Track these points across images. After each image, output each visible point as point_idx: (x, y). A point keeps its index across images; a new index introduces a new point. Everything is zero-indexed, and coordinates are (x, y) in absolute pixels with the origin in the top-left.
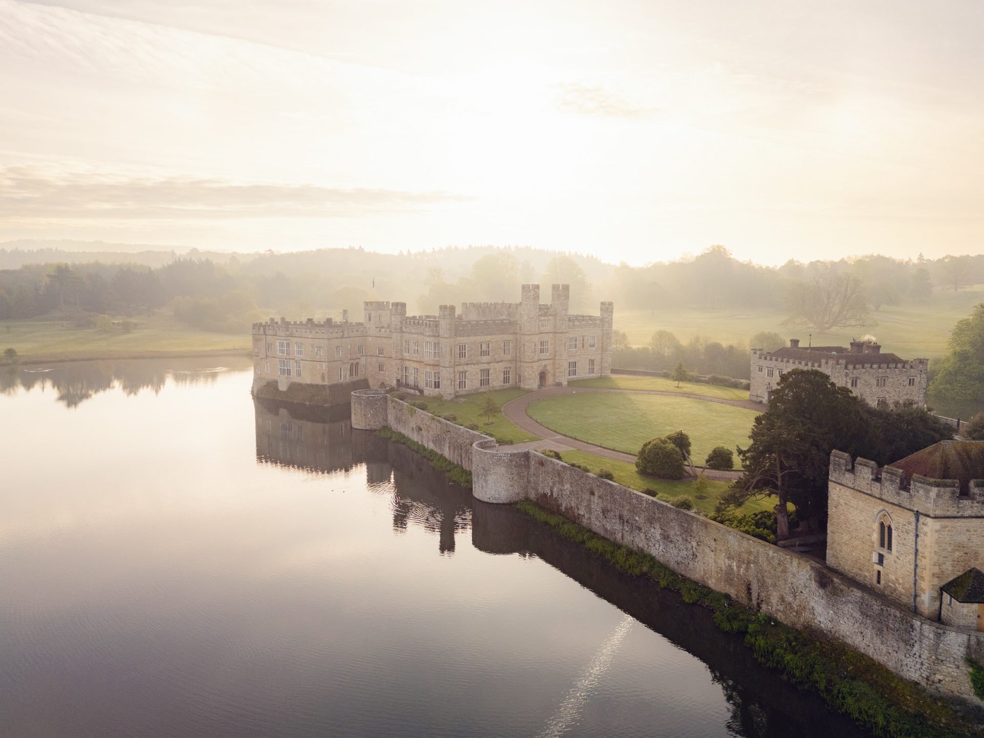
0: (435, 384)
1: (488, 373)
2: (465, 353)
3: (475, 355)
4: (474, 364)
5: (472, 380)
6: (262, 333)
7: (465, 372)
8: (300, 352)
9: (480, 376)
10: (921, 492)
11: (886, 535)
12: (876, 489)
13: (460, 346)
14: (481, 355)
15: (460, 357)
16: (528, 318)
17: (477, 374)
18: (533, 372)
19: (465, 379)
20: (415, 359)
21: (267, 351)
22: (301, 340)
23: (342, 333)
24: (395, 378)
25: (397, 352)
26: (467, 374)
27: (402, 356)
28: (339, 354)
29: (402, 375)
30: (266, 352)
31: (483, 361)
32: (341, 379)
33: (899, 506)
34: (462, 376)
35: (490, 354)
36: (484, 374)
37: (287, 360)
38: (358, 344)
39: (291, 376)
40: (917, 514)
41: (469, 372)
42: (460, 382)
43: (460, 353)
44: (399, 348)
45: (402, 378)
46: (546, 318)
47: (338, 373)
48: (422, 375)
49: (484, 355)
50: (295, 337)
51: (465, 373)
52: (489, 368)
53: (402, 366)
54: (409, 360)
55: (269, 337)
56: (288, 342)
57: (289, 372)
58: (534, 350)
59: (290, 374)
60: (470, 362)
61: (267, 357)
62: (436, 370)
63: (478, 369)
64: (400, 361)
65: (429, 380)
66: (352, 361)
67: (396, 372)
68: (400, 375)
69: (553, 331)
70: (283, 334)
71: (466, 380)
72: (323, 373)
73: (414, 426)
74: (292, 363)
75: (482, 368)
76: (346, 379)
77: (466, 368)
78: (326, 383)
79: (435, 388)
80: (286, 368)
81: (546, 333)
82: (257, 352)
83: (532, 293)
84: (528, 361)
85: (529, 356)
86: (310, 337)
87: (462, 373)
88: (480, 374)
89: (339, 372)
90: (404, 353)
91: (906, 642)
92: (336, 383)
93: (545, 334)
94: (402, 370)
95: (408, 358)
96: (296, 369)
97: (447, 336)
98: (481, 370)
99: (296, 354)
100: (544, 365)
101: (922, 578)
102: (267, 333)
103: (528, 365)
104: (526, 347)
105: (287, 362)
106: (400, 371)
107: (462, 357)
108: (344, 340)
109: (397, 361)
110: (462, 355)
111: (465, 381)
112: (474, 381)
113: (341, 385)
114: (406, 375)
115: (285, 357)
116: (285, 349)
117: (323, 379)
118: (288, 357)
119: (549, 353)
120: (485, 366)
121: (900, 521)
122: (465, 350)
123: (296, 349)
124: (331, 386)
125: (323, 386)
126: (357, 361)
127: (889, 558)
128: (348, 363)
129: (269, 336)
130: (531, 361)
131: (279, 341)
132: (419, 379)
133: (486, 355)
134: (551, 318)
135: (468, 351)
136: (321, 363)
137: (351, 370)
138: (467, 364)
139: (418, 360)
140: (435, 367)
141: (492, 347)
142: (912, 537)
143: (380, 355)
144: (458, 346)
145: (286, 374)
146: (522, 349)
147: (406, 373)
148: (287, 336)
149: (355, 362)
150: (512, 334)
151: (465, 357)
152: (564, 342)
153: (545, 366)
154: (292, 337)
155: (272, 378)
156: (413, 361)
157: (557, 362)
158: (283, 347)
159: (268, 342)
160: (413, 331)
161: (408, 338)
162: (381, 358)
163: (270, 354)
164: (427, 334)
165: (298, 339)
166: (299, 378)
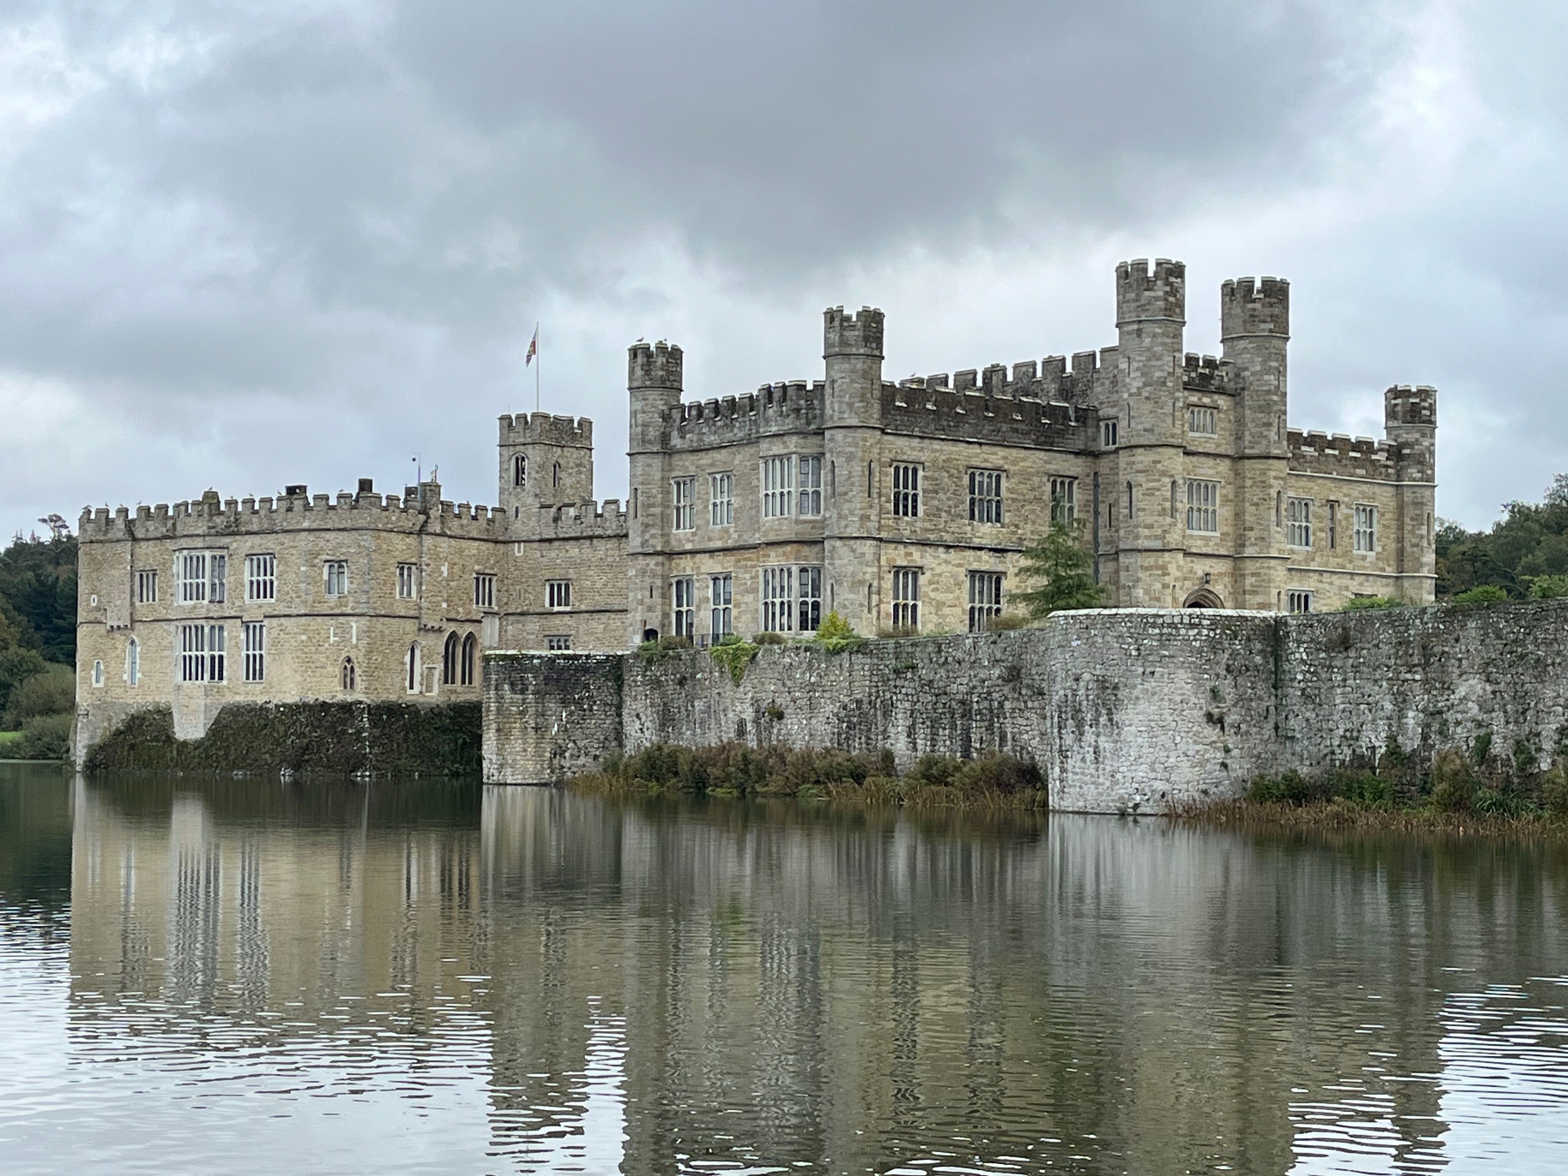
0: (803, 614)
1: (998, 589)
2: (915, 496)
3: (949, 512)
4: (948, 547)
5: (940, 605)
6: (120, 535)
7: (917, 571)
8: (263, 590)
9: (966, 595)
13: (897, 469)
14: (972, 517)
15: (897, 512)
16: (1145, 385)
17: (959, 584)
18: (1165, 586)
19: (915, 598)
20: (719, 544)
21: (136, 599)
22: (270, 543)
23: (422, 518)
24: (639, 626)
25: (647, 526)
26: (922, 580)
27: (667, 542)
28: (409, 594)
29: (666, 615)
30: (132, 604)
31: (976, 542)
32: (411, 688)
34: (905, 587)
35: (1006, 517)
36: (981, 592)
37: (212, 622)
38: (477, 567)
39: (225, 682)
41: (928, 574)
42: (896, 606)
43: (897, 495)
44: (657, 510)
45: (663, 626)
46: (1206, 400)
47: (403, 663)
48: (749, 598)
49: (981, 520)
50: (249, 533)
51: (915, 574)
52: (1000, 568)
53: (665, 578)
54: (693, 552)
55: (144, 548)
56: (218, 553)
57: (217, 668)
58: (1168, 505)
59: (221, 678)
60: (932, 537)
61: (133, 621)
62: (806, 558)
63: (960, 565)
64: (660, 559)
65: (777, 601)
66: (451, 627)
67: (641, 602)
68: (659, 613)
69: (1231, 452)
70: (200, 529)
71: (919, 604)
72: (349, 660)
73: (749, 714)
74: (234, 633)
75: (975, 566)
76: (429, 689)
77: (917, 556)
78: (359, 694)
79: (803, 626)
80: (207, 654)
81: (1207, 455)
82: (98, 609)
83: (1160, 290)
84: (1147, 544)
85: (1150, 527)
86: (306, 525)
87: (906, 575)
88: (967, 585)
89: (407, 658)
90: (674, 531)
92: (393, 698)
93: (1202, 459)
94: (664, 596)
95: (689, 547)
96: (244, 653)
97: (855, 422)
98: (973, 573)
99: (247, 595)
100: (1200, 573)
102: (139, 534)
103: (1149, 560)
104: (1137, 493)
105: (213, 627)
106: (657, 599)
107: (906, 514)
108: (428, 541)
109: (649, 559)
110: (906, 507)
111: (914, 607)
112: (946, 611)
113: (412, 709)
114: (679, 614)
115: (203, 613)
116: (207, 581)
117: (348, 682)
118: (215, 613)
119: (1217, 534)
120: (987, 562)
122: (915, 487)
123: (247, 578)
124: (378, 707)
125: (347, 708)
126: (469, 628)
128: (440, 630)
129: (144, 545)
130: (1157, 545)
131: (185, 552)
132: (734, 612)
133: (989, 520)
134: (1222, 402)
135: (924, 491)
136: (342, 619)
137: (448, 658)
138: (923, 544)
139: (730, 543)
140: (805, 550)
141: (1009, 490)
144: (892, 470)
145: (207, 676)
146: (1124, 500)
147: (679, 605)
148: (217, 534)
149: (463, 631)
150: (1077, 454)
151: (915, 514)
152: (1273, 492)
153: (1207, 578)
154: (234, 534)
155: (150, 699)
156: (711, 552)
157: (1250, 567)
158: (198, 577)
159: (139, 565)
160: (713, 439)
161: (692, 470)
162: (557, 621)
163: (143, 609)
164: (774, 429)
165: (257, 539)
166: (258, 688)
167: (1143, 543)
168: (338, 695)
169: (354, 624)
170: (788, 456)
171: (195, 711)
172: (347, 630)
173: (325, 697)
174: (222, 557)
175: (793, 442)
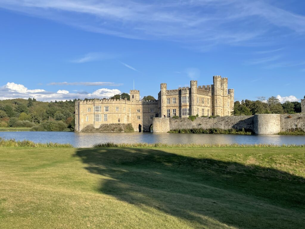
3: (200, 102)
4: (200, 106)
5: (200, 112)
6: (85, 104)
18: (220, 110)
21: (88, 111)
22: (108, 105)
25: (164, 104)
28: (124, 111)
35: (204, 103)
38: (129, 108)
39: (101, 121)
41: (199, 109)
56: (100, 106)
58: (220, 102)
61: (87, 114)
64: (165, 107)
65: (184, 112)
72: (119, 119)
73: (195, 124)
74: (103, 115)
76: (126, 122)
80: (99, 118)
82: (82, 112)
85: (218, 104)
86: (113, 103)
88: (202, 110)
90: (167, 104)
95: (169, 106)
96: (104, 118)
97: (195, 93)
99: (105, 111)
102: (88, 103)
103: (218, 108)
105: (100, 115)
106: (165, 112)
115: (98, 113)
122: (198, 100)
125: (119, 124)
128: (127, 115)
131: (96, 106)
132: (176, 113)
137: (127, 118)
139: (176, 106)
140: (188, 107)
141: (204, 100)
143: (138, 112)
147: (168, 112)
150: (209, 96)
154: (102, 104)
155: (90, 123)
156: (172, 107)
157: (225, 108)
158: (98, 109)
159: (88, 107)
160: (173, 94)
161: (169, 97)
162: (138, 114)
164: (183, 93)
165: (106, 104)
166: (106, 122)
167: (218, 106)
169: (120, 114)
170: (186, 96)
171: (97, 125)
173: (116, 123)
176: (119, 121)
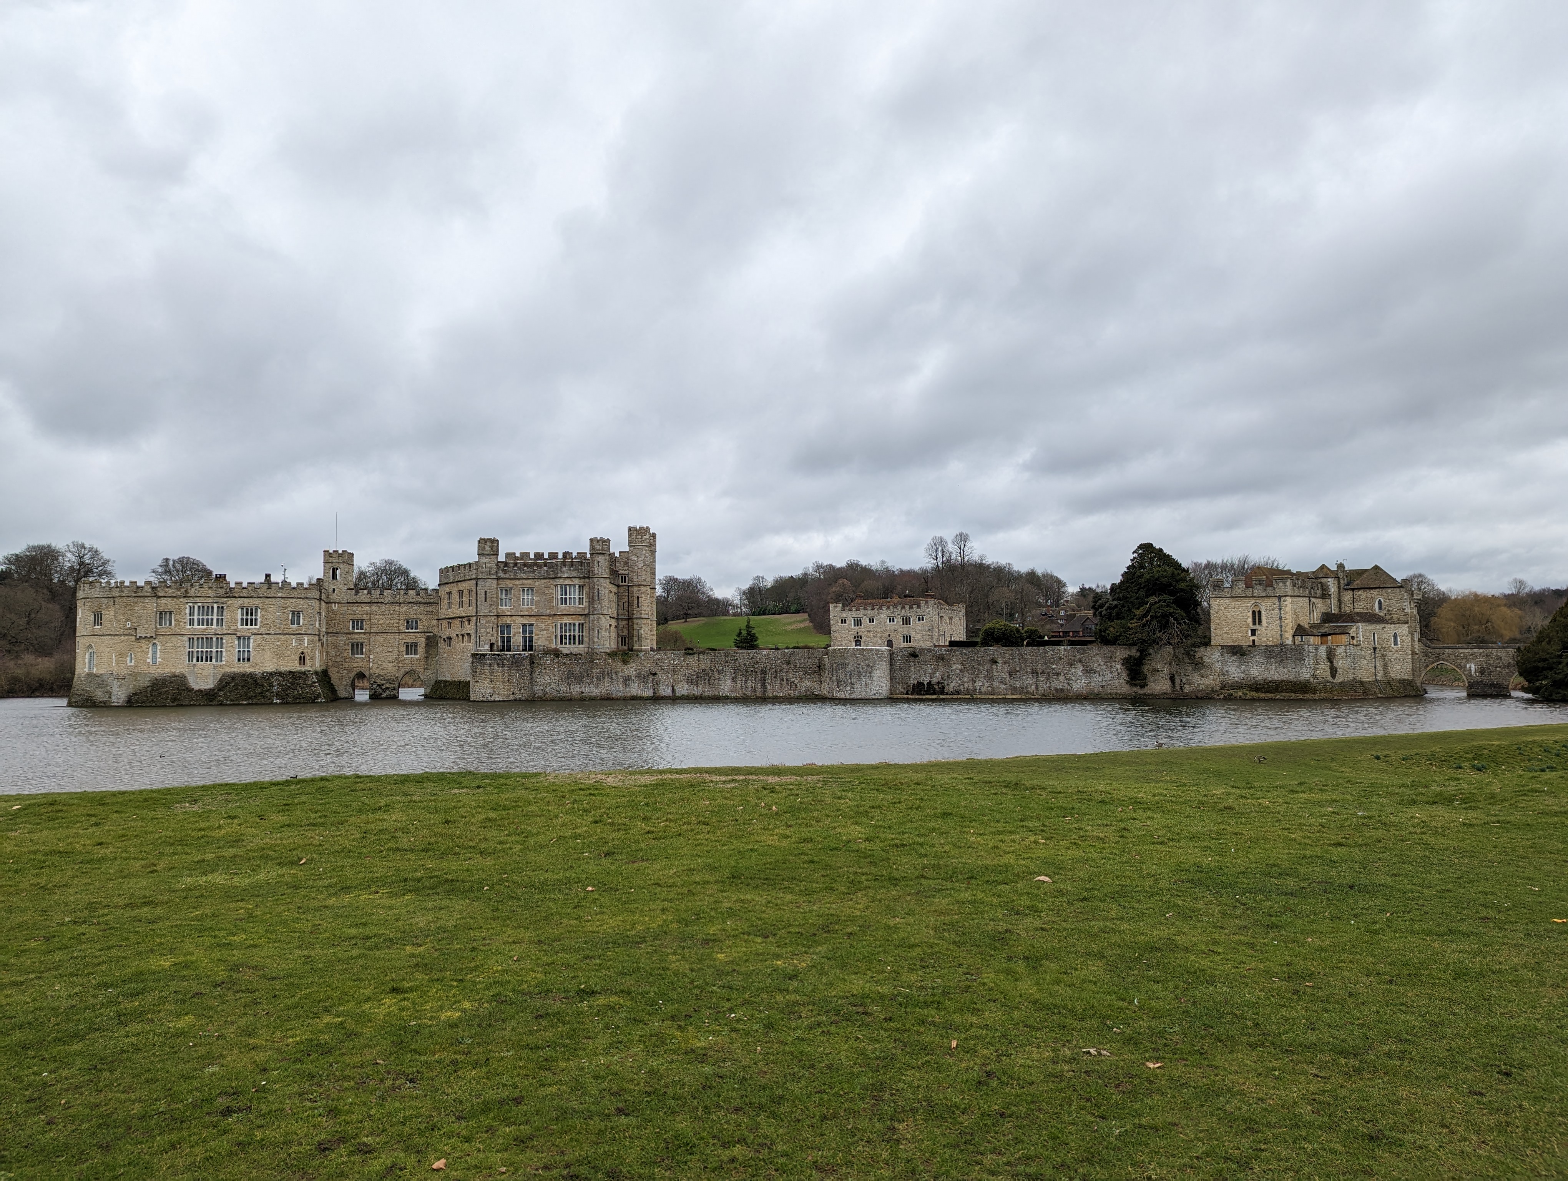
6: (147, 594)
8: (250, 622)
10: (1281, 584)
11: (1257, 617)
12: (1249, 592)
20: (526, 613)
21: (158, 625)
22: (255, 602)
24: (488, 641)
25: (491, 605)
27: (497, 611)
30: (155, 627)
33: (1267, 596)
37: (217, 636)
39: (224, 663)
40: (1280, 598)
44: (495, 599)
45: (496, 641)
48: (544, 632)
50: (241, 597)
53: (497, 624)
54: (512, 615)
56: (220, 605)
57: (219, 656)
59: (222, 661)
61: (156, 635)
62: (581, 620)
64: (495, 617)
65: (568, 634)
67: (489, 633)
68: (495, 637)
70: (211, 593)
72: (302, 653)
74: (231, 641)
78: (308, 668)
79: (580, 643)
82: (130, 630)
86: (280, 595)
90: (500, 607)
91: (1300, 660)
95: (509, 613)
96: (237, 650)
99: (239, 624)
101: (1286, 632)
105: (217, 638)
106: (495, 632)
109: (492, 617)
114: (502, 637)
115: (211, 631)
116: (214, 617)
117: (302, 662)
118: (219, 632)
121: (1265, 606)
123: (239, 617)
125: (305, 672)
127: (1261, 630)
129: (164, 600)
132: (535, 637)
136: (299, 636)
139: (533, 613)
140: (581, 617)
142: (1276, 611)
143: (356, 631)
147: (503, 634)
148: (219, 597)
154: (229, 597)
155: (168, 670)
156: (522, 616)
158: (208, 615)
159: (161, 609)
160: (524, 576)
161: (510, 586)
163: (164, 628)
164: (566, 575)
165: (247, 600)
166: (247, 665)
168: (295, 666)
169: (306, 638)
170: (574, 586)
171: (206, 677)
172: (302, 641)
173: (292, 669)
174: (222, 607)
175: (577, 581)
176: (302, 660)
